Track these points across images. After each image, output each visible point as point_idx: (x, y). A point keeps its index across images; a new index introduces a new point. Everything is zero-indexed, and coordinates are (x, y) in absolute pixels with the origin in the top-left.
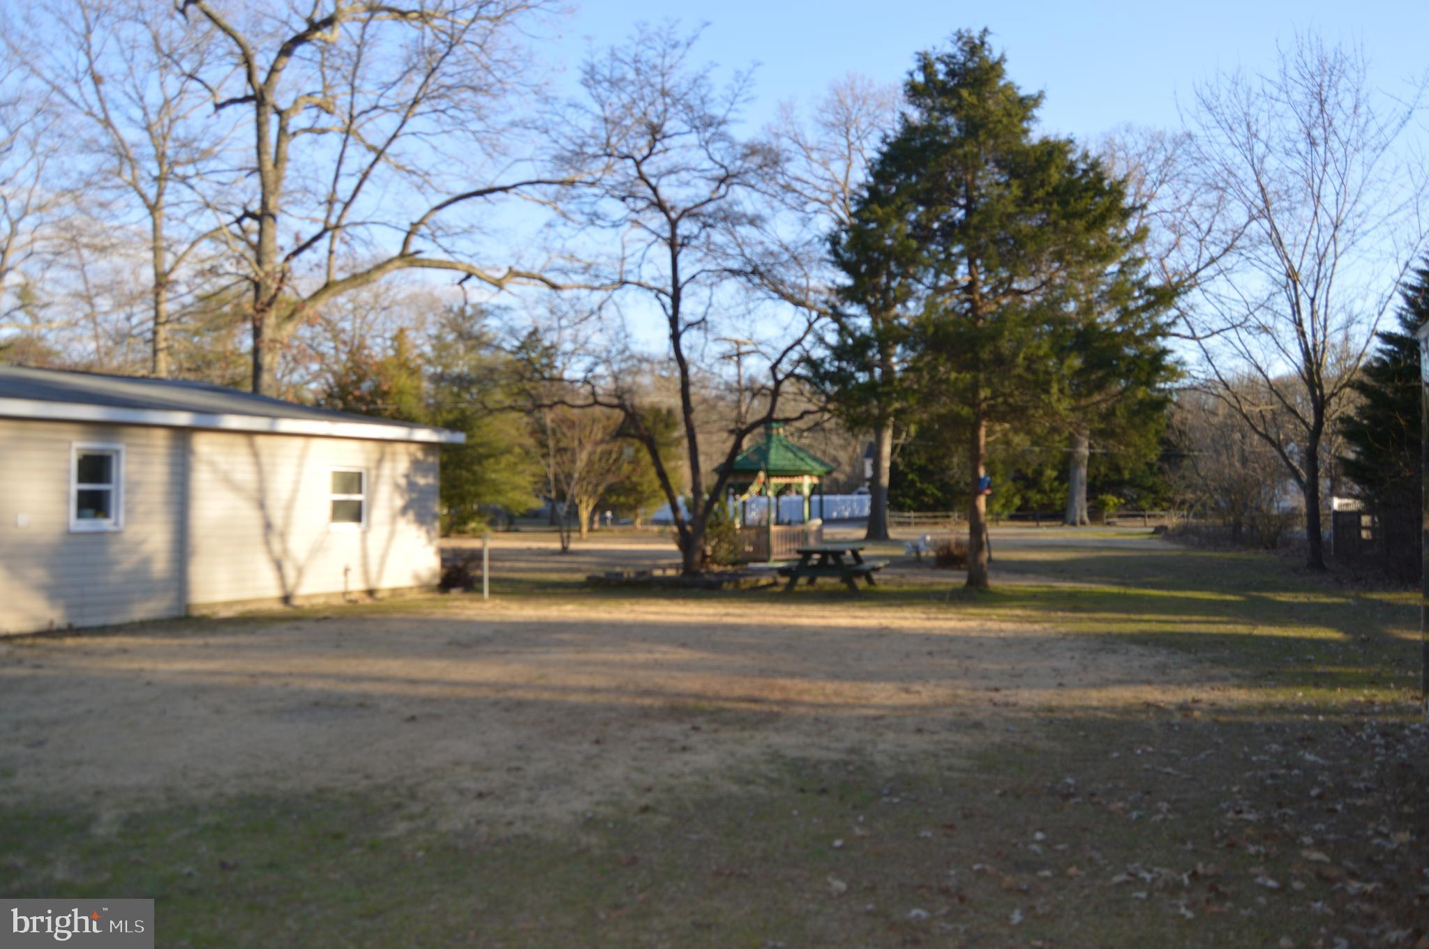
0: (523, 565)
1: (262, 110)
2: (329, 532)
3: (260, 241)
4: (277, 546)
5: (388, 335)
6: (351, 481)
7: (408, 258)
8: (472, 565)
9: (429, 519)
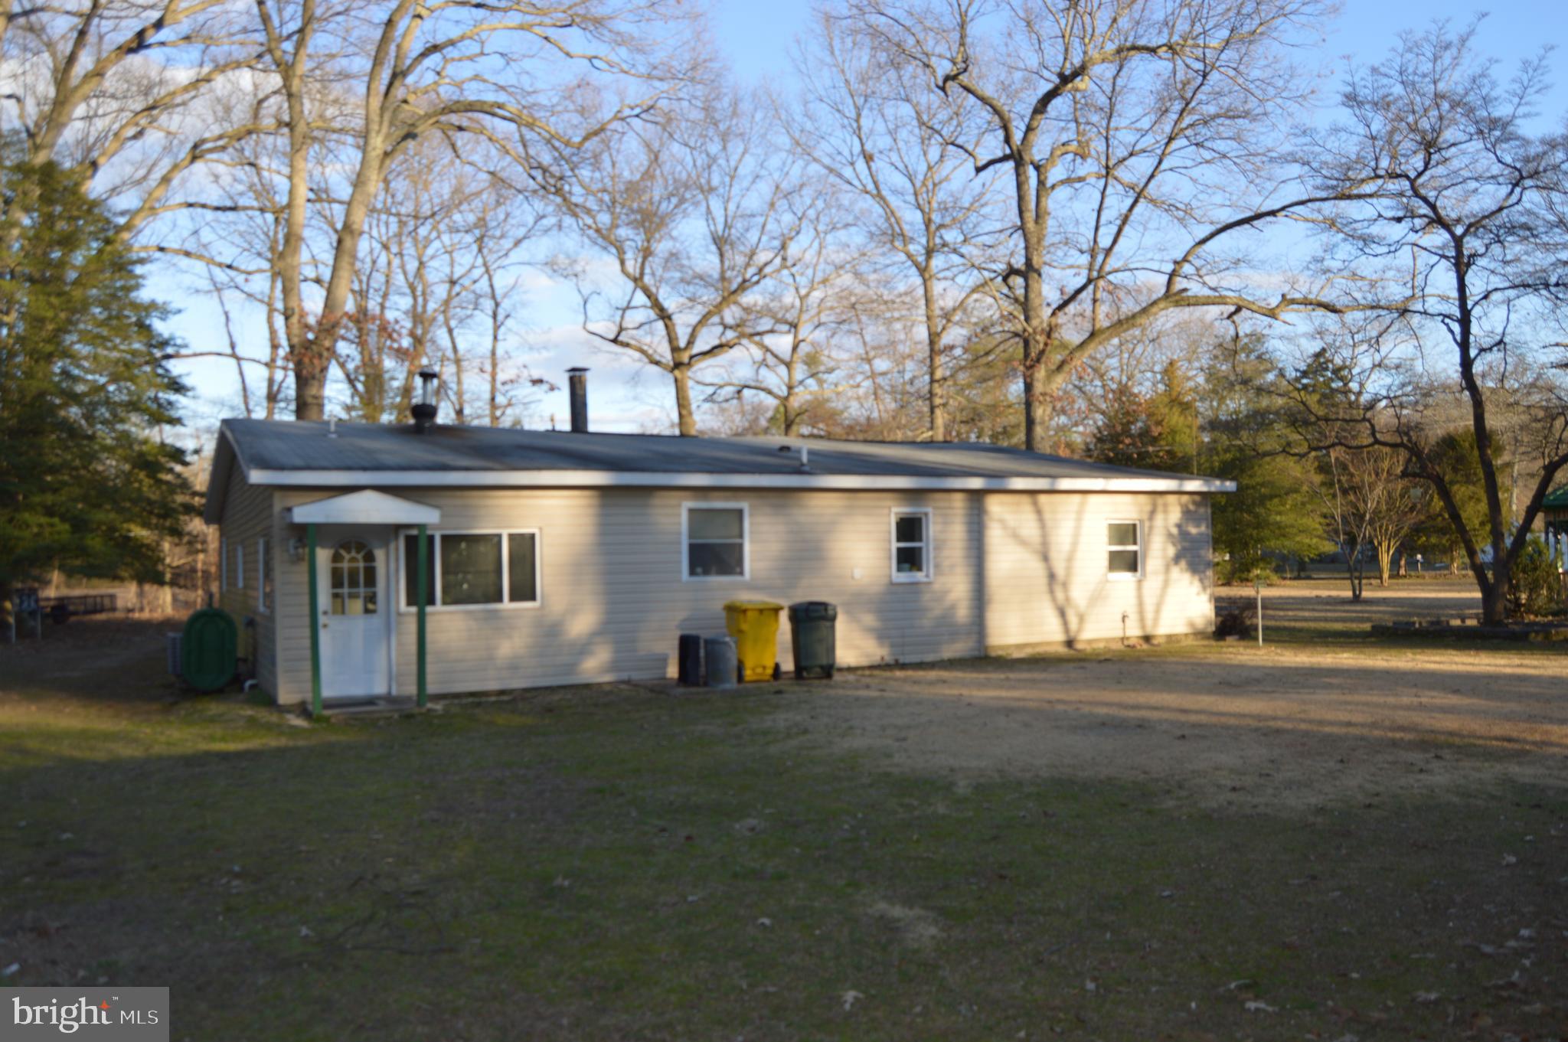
0: (1306, 614)
1: (1021, 170)
2: (1107, 581)
3: (1026, 296)
4: (1060, 595)
5: (1157, 368)
6: (1126, 533)
7: (1173, 297)
8: (1246, 614)
9: (1202, 567)
